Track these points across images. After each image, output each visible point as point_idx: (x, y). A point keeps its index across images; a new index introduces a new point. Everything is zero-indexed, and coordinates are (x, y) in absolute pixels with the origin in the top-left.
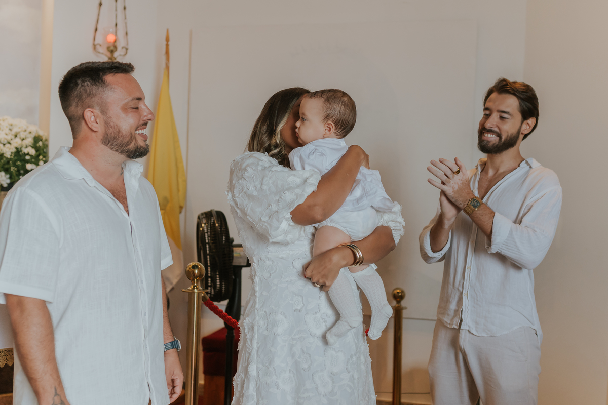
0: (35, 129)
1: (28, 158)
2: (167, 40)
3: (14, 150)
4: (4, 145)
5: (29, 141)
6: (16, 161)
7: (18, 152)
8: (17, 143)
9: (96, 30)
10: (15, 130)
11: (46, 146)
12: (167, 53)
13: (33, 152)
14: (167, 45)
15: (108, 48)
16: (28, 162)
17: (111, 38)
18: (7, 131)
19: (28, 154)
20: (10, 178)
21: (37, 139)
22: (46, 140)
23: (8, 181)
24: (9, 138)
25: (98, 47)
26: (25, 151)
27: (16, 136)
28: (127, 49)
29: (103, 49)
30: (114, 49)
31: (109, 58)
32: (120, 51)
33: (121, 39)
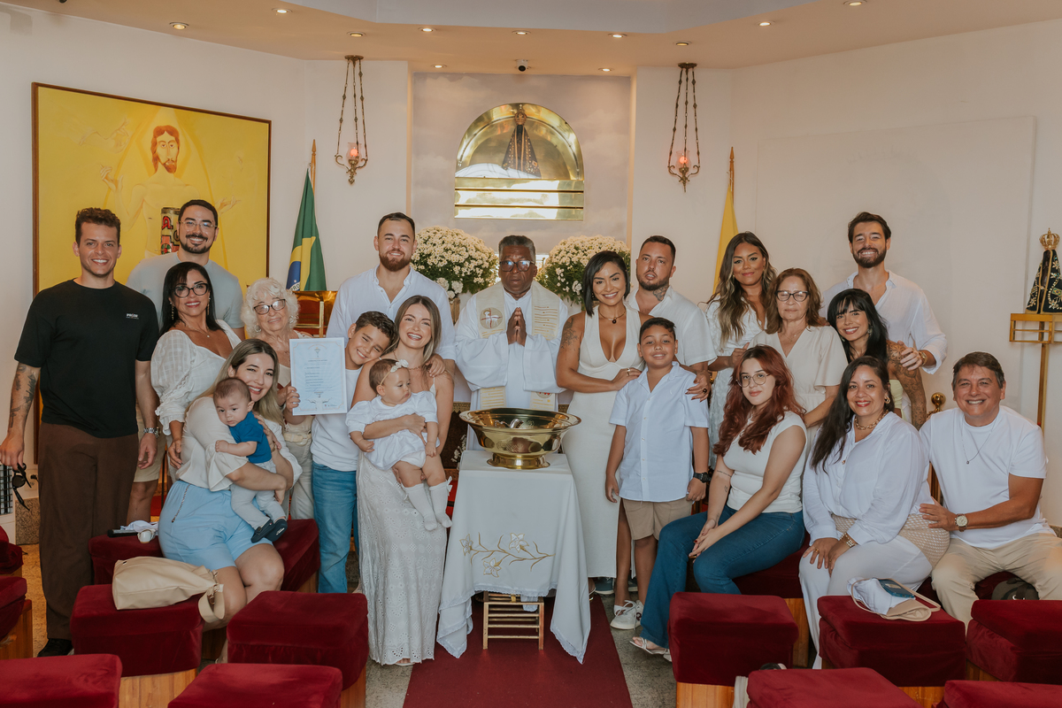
2: (732, 157)
9: (671, 153)
12: (732, 169)
14: (732, 162)
15: (680, 169)
17: (682, 160)
22: (629, 255)
25: (672, 169)
28: (698, 167)
29: (676, 171)
30: (684, 170)
31: (682, 179)
32: (692, 170)
33: (693, 160)
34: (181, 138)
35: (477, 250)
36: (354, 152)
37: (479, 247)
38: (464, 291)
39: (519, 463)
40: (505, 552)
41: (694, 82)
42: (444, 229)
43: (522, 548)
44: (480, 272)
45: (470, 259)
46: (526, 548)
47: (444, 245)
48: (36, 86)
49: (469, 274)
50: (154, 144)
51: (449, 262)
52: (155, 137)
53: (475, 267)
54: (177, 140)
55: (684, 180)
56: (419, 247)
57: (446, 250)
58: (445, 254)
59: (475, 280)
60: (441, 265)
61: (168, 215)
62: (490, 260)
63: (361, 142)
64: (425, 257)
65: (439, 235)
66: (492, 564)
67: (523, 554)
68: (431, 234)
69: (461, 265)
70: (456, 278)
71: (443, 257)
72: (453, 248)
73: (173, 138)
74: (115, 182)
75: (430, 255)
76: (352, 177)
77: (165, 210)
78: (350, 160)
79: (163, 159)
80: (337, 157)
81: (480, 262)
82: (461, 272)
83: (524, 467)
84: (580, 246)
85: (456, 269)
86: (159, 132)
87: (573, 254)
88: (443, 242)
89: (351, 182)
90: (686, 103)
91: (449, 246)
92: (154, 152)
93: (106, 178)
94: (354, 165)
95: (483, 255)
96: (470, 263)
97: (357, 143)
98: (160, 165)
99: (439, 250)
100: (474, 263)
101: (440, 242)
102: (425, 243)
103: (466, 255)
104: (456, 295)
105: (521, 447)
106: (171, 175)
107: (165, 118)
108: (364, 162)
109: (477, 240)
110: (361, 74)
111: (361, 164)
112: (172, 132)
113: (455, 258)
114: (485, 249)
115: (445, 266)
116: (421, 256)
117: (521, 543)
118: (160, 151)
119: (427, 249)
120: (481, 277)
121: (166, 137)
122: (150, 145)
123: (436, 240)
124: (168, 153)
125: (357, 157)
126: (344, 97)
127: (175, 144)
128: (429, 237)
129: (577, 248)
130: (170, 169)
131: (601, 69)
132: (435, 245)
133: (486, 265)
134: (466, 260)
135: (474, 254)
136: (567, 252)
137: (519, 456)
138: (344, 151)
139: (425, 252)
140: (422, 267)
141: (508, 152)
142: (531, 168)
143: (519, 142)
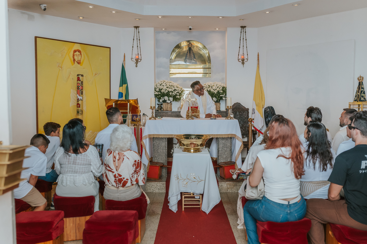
0: (223, 85)
1: (221, 93)
2: (258, 55)
3: (217, 92)
4: (215, 90)
5: (221, 89)
6: (218, 94)
7: (218, 91)
8: (218, 89)
9: (239, 55)
10: (218, 86)
11: (226, 89)
12: (258, 59)
13: (222, 91)
14: (258, 57)
15: (242, 60)
16: (221, 94)
17: (242, 57)
18: (216, 86)
19: (221, 92)
20: (217, 99)
21: (223, 88)
22: (226, 88)
23: (216, 100)
24: (216, 88)
25: (239, 60)
26: (220, 91)
27: (218, 87)
28: (248, 59)
29: (240, 60)
30: (243, 60)
31: (242, 63)
32: (245, 60)
33: (246, 57)
34: (82, 53)
35: (177, 87)
36: (137, 57)
37: (178, 86)
38: (173, 100)
39: (192, 151)
40: (189, 179)
41: (245, 32)
42: (166, 81)
43: (194, 178)
44: (178, 94)
45: (175, 90)
46: (196, 178)
47: (167, 86)
48: (36, 37)
49: (175, 95)
50: (74, 55)
51: (168, 91)
52: (74, 53)
53: (177, 93)
54: (81, 54)
55: (243, 63)
56: (159, 87)
57: (167, 87)
58: (167, 89)
59: (177, 97)
60: (166, 92)
61: (79, 76)
62: (181, 90)
63: (139, 53)
65: (165, 83)
66: (185, 183)
67: (195, 180)
68: (162, 82)
69: (172, 92)
70: (171, 96)
71: (166, 90)
72: (169, 87)
73: (79, 53)
74: (61, 68)
75: (162, 89)
76: (137, 65)
77: (78, 75)
78: (136, 60)
79: (76, 60)
80: (132, 58)
81: (178, 91)
82: (172, 94)
83: (193, 152)
84: (210, 85)
85: (171, 93)
86: (75, 51)
87: (208, 88)
88: (166, 85)
89: (136, 66)
90: (243, 39)
91: (168, 86)
92: (73, 58)
93: (59, 66)
94: (137, 61)
95: (179, 89)
96: (175, 91)
97: (138, 54)
98: (75, 62)
99: (165, 87)
100: (176, 91)
101: (165, 85)
103: (174, 89)
104: (171, 102)
105: (193, 146)
106: (79, 65)
107: (77, 47)
108: (140, 60)
109: (177, 84)
110: (139, 32)
111: (139, 60)
112: (79, 51)
113: (170, 90)
114: (180, 87)
115: (167, 93)
116: (159, 89)
117: (194, 176)
118: (75, 57)
119: (161, 87)
120: (179, 96)
121: (77, 53)
122: (72, 56)
123: (164, 84)
124: (78, 58)
125: (138, 58)
126: (134, 39)
127: (80, 55)
128: (162, 84)
129: (209, 86)
130: (79, 63)
131: (215, 29)
132: (163, 86)
133: (180, 92)
134: (174, 90)
135: (176, 89)
136: (206, 87)
137: (192, 148)
138: (134, 57)
139: (161, 88)
140: (160, 93)
141: (186, 56)
142: (194, 61)
143: (190, 53)
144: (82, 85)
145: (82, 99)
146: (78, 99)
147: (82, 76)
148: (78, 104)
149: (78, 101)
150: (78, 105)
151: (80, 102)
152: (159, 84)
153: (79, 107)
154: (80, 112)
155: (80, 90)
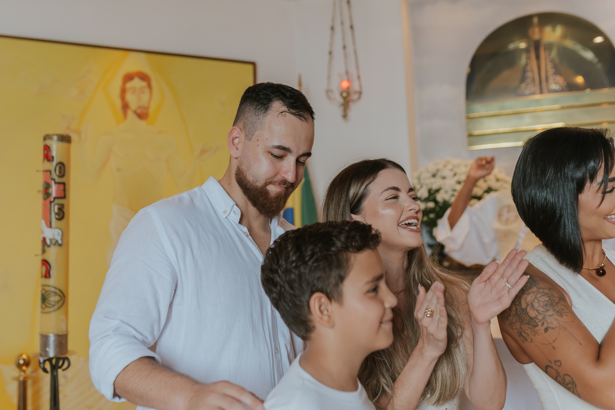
34: (154, 84)
35: (498, 180)
36: (346, 85)
42: (456, 161)
45: (489, 190)
50: (124, 91)
52: (124, 84)
54: (150, 86)
56: (427, 181)
61: (48, 142)
63: (354, 73)
64: (432, 194)
65: (449, 167)
68: (440, 167)
73: (145, 84)
74: (78, 132)
75: (440, 190)
76: (345, 112)
77: (48, 137)
78: (342, 94)
79: (133, 106)
88: (455, 175)
89: (345, 116)
92: (123, 98)
94: (347, 98)
95: (506, 185)
98: (130, 113)
99: (450, 183)
101: (452, 174)
102: (434, 176)
103: (485, 187)
109: (497, 170)
112: (144, 77)
114: (508, 178)
116: (430, 191)
118: (130, 97)
119: (436, 183)
121: (137, 83)
122: (119, 92)
123: (446, 172)
124: (139, 100)
126: (332, 29)
127: (147, 90)
128: (438, 170)
130: (142, 116)
132: (444, 178)
139: (435, 187)
140: (431, 205)
141: (524, 71)
142: (556, 83)
143: (538, 57)
144: (58, 180)
145: (59, 238)
146: (44, 240)
147: (65, 139)
148: (45, 263)
149: (44, 251)
150: (44, 268)
151: (52, 255)
152: (429, 175)
153: (47, 275)
154: (53, 299)
155: (52, 199)
